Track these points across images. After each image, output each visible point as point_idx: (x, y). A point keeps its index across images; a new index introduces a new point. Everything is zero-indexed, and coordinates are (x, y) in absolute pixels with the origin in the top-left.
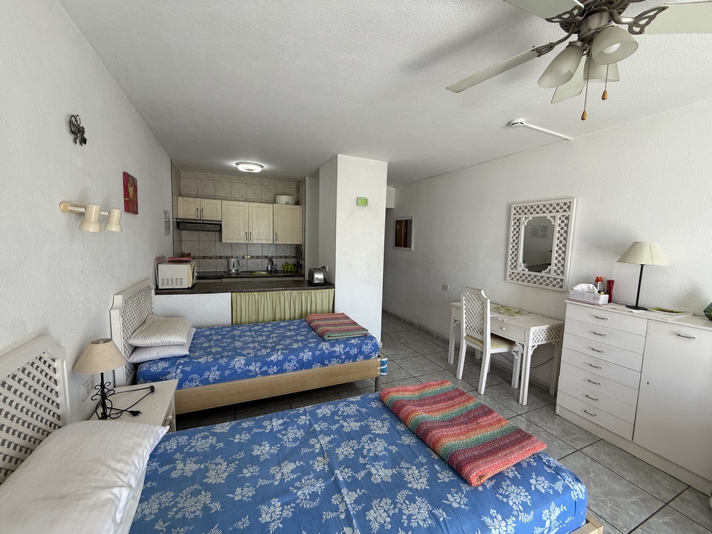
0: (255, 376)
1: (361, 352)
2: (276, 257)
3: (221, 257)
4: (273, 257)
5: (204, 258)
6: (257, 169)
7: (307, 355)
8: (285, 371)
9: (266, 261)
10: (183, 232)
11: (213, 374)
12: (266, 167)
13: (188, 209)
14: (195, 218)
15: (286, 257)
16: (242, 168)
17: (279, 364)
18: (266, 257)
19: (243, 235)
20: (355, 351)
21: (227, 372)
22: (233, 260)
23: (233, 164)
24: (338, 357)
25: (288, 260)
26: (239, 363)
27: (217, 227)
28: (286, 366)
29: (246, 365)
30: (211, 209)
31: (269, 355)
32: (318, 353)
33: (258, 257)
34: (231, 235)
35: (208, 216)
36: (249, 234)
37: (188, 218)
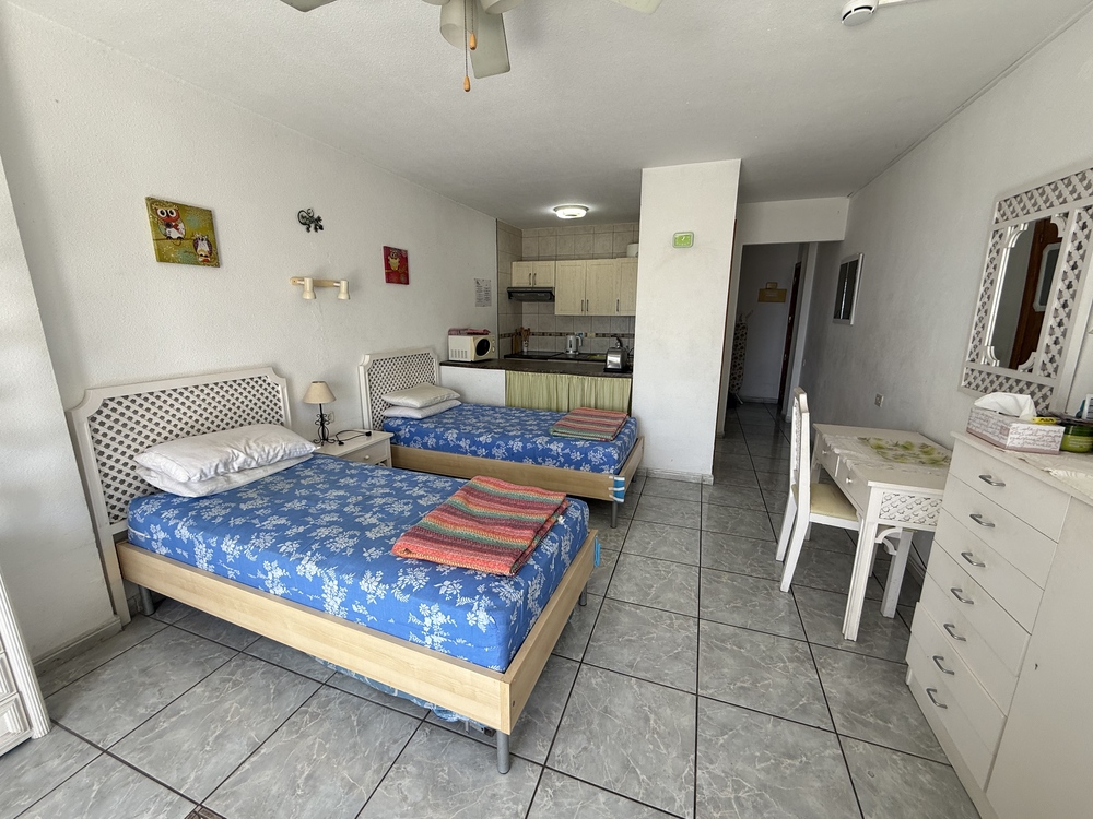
0: (466, 454)
1: (586, 460)
4: (623, 336)
6: (581, 213)
7: (517, 445)
8: (494, 457)
9: (615, 341)
10: (524, 303)
11: (431, 441)
13: (521, 276)
14: (528, 285)
16: (561, 214)
17: (488, 447)
18: (613, 335)
19: (579, 304)
20: (577, 456)
21: (441, 442)
22: (571, 338)
23: (550, 210)
24: (554, 458)
26: (452, 435)
27: (547, 295)
28: (494, 451)
29: (457, 439)
30: (541, 273)
31: (481, 435)
32: (529, 446)
33: (604, 335)
34: (565, 305)
35: (541, 283)
36: (585, 304)
37: (522, 285)
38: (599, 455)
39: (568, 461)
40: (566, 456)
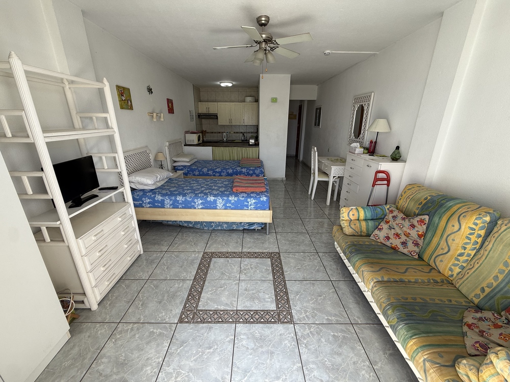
0: (211, 176)
1: (255, 173)
2: (247, 133)
3: (219, 133)
4: (244, 133)
5: (212, 133)
6: (230, 85)
7: (230, 171)
8: (222, 176)
9: (241, 135)
10: (203, 120)
11: (197, 173)
12: (234, 83)
13: (203, 108)
14: (206, 112)
15: (252, 133)
16: (223, 85)
17: (220, 173)
18: (241, 133)
19: (228, 120)
20: (252, 172)
21: (201, 173)
22: (225, 134)
23: (218, 83)
24: (244, 174)
25: (253, 134)
26: (205, 170)
27: (215, 117)
28: (222, 174)
29: (207, 171)
30: (213, 108)
31: (216, 169)
32: (235, 171)
33: (237, 133)
34: (222, 121)
35: (212, 111)
36: (230, 120)
37: (203, 112)
38: (258, 171)
39: (248, 174)
40: (248, 173)
